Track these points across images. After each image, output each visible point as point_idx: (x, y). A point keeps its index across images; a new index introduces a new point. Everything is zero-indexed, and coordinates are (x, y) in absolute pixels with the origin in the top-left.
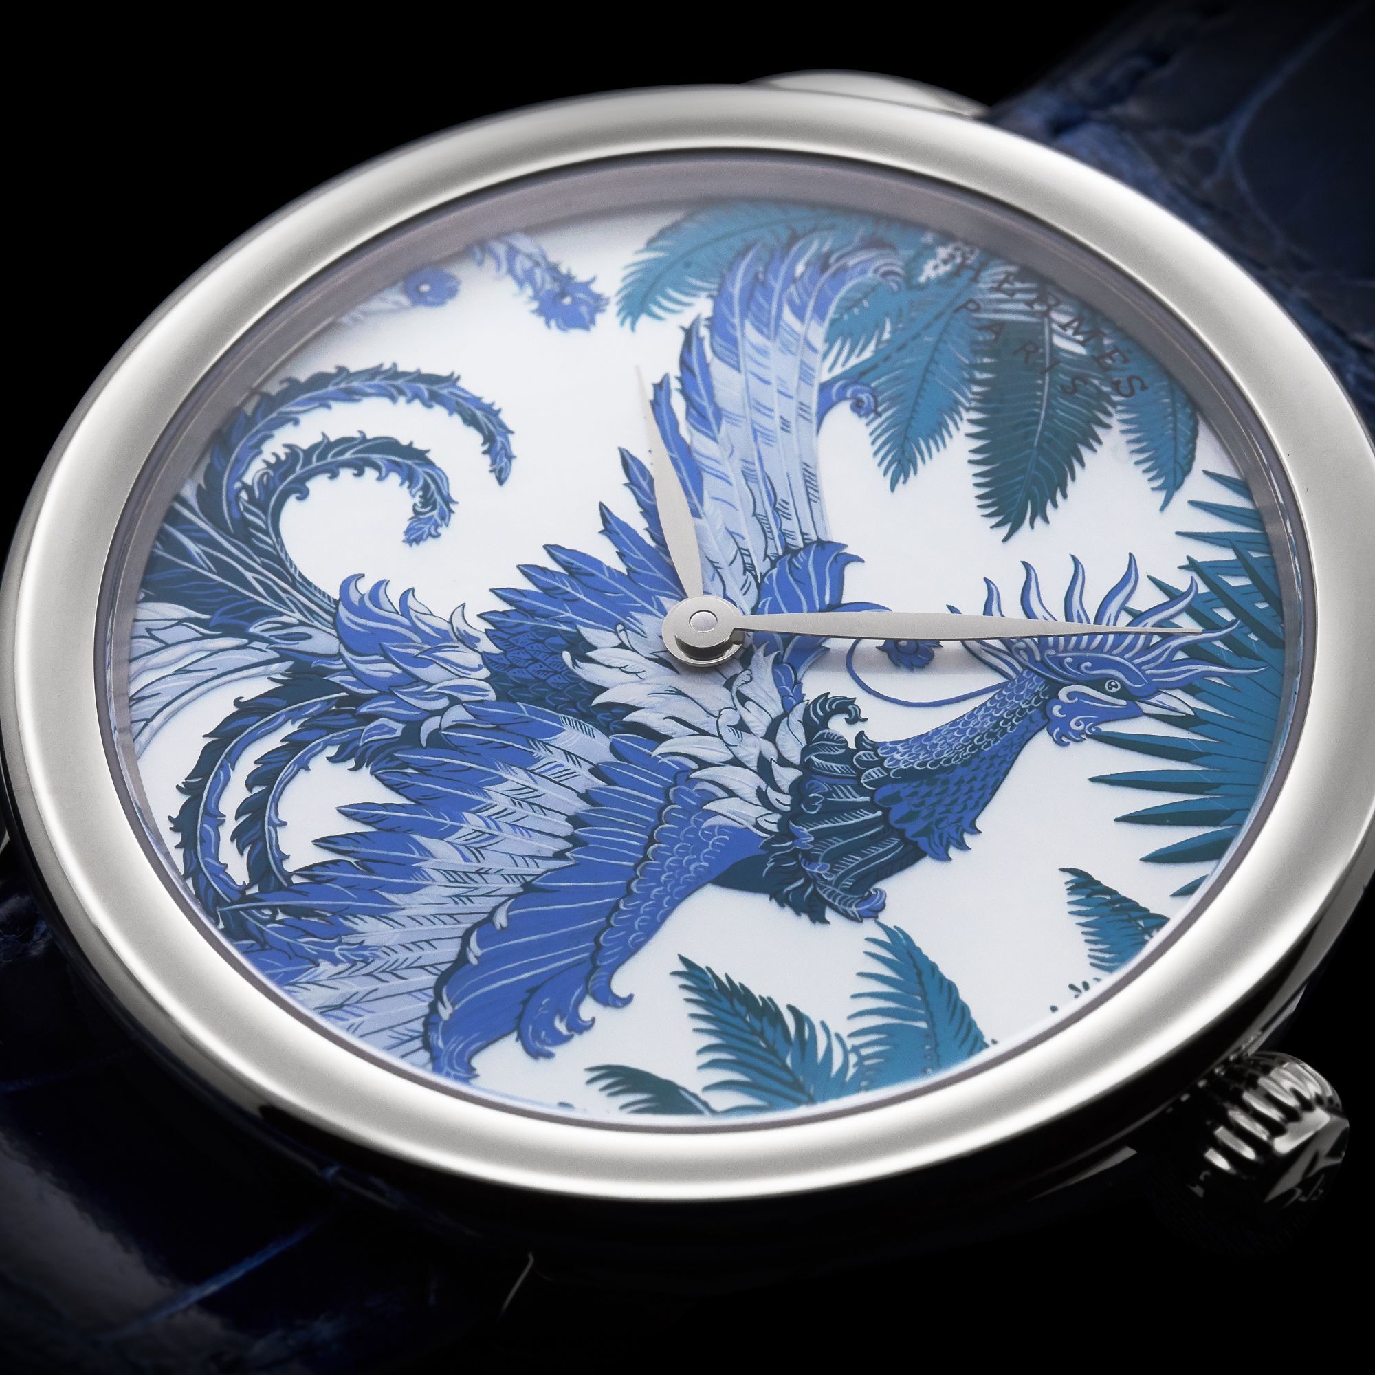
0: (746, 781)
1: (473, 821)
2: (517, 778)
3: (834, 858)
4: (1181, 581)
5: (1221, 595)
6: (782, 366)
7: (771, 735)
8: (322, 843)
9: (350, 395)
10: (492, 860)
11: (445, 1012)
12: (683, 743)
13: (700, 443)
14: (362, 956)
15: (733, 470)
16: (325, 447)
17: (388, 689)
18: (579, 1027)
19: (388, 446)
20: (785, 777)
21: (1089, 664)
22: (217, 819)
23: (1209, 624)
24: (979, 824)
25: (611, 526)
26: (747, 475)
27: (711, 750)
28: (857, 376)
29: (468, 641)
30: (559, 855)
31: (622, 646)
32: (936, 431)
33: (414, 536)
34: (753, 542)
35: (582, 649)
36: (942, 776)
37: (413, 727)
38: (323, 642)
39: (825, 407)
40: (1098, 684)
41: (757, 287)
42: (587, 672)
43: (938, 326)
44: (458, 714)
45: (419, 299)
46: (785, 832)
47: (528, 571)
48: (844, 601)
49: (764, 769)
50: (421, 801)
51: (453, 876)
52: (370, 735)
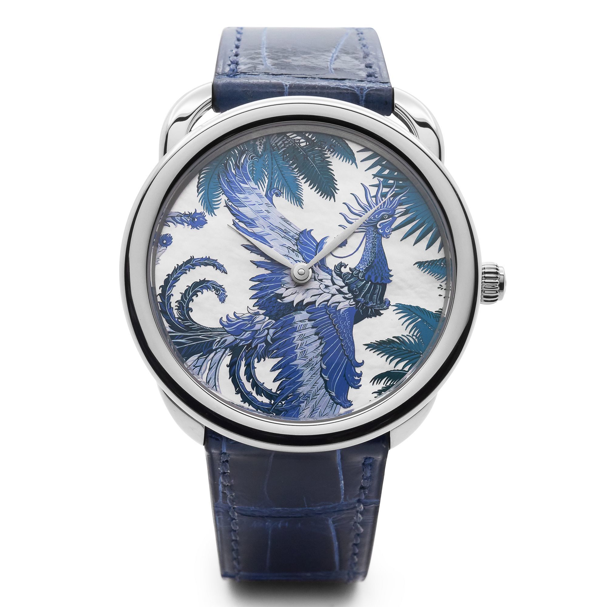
0: (339, 298)
1: (298, 351)
2: (297, 335)
3: (371, 299)
4: (376, 181)
5: (386, 178)
6: (253, 198)
7: (334, 284)
8: (275, 381)
9: (176, 280)
10: (310, 356)
11: (333, 394)
12: (319, 300)
13: (256, 230)
14: (307, 397)
15: (268, 231)
16: (184, 295)
17: (253, 338)
18: (360, 375)
19: (196, 284)
20: (345, 290)
21: (377, 215)
22: (249, 393)
23: (390, 186)
24: (390, 268)
25: (258, 264)
26: (272, 230)
27: (326, 297)
28: (270, 187)
29: (257, 314)
30: (321, 344)
31: (287, 289)
32: (298, 187)
33: (222, 300)
34: (288, 244)
35: (280, 296)
36: (374, 264)
37: (266, 341)
38: (230, 339)
39: (271, 200)
40: (382, 218)
41: (229, 183)
42: (287, 300)
43: (274, 161)
44: (272, 331)
45: (166, 245)
46: (357, 302)
47: (252, 288)
48: (318, 242)
49: (340, 292)
50: (284, 355)
51: (306, 365)
52: (260, 350)
